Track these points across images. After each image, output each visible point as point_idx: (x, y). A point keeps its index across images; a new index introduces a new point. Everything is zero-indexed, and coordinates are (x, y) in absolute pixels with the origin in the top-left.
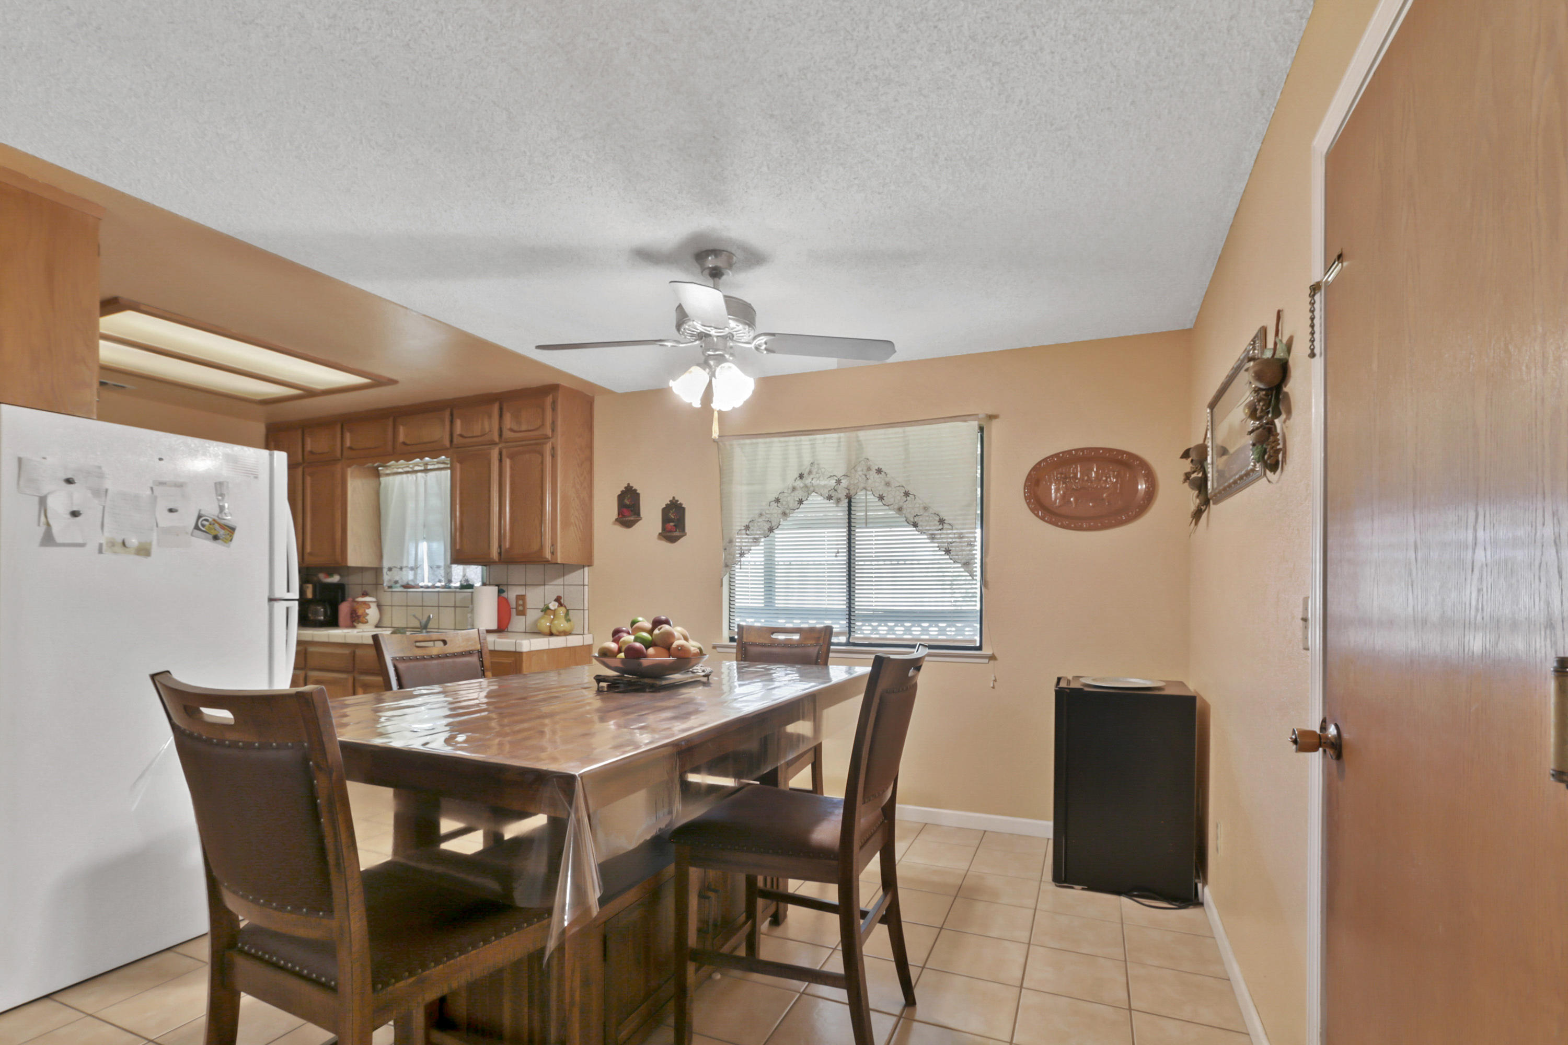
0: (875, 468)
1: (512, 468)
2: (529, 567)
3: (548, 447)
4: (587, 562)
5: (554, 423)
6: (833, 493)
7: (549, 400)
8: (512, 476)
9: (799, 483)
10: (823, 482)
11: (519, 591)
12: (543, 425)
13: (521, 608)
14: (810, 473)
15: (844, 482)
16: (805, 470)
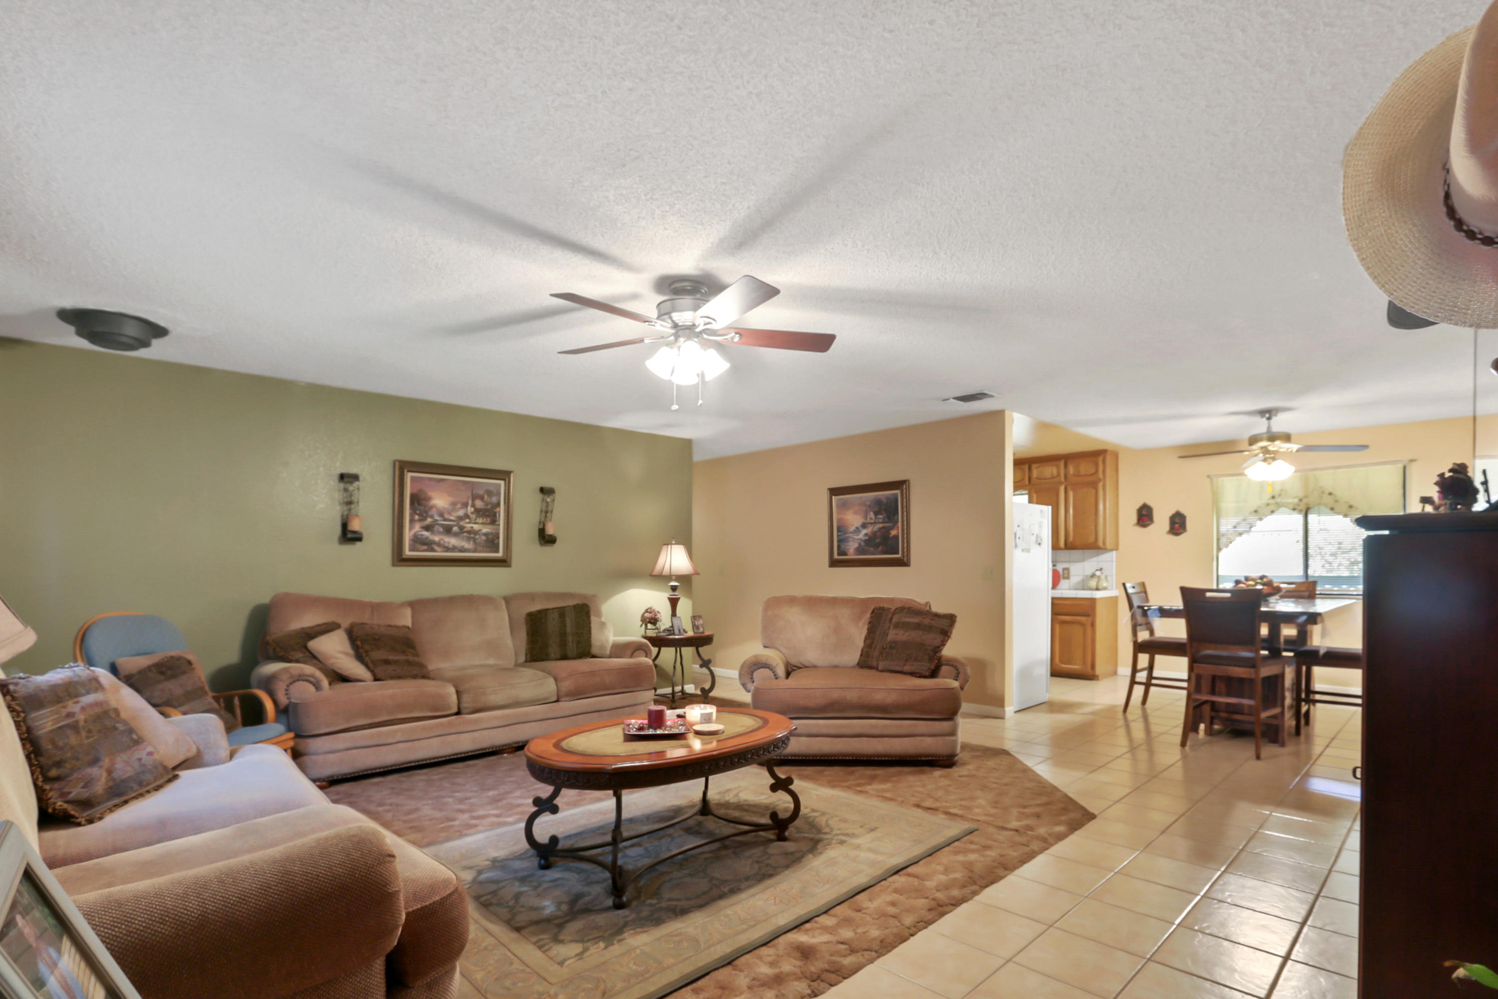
0: (1327, 492)
1: (1074, 496)
2: (1086, 551)
3: (1101, 484)
4: (1117, 549)
5: (1104, 471)
6: (1297, 507)
7: (1101, 458)
8: (1074, 501)
9: (1272, 501)
10: (1290, 501)
11: (1066, 565)
12: (1097, 471)
13: (1066, 575)
14: (1280, 495)
15: (1305, 501)
16: (1276, 493)
